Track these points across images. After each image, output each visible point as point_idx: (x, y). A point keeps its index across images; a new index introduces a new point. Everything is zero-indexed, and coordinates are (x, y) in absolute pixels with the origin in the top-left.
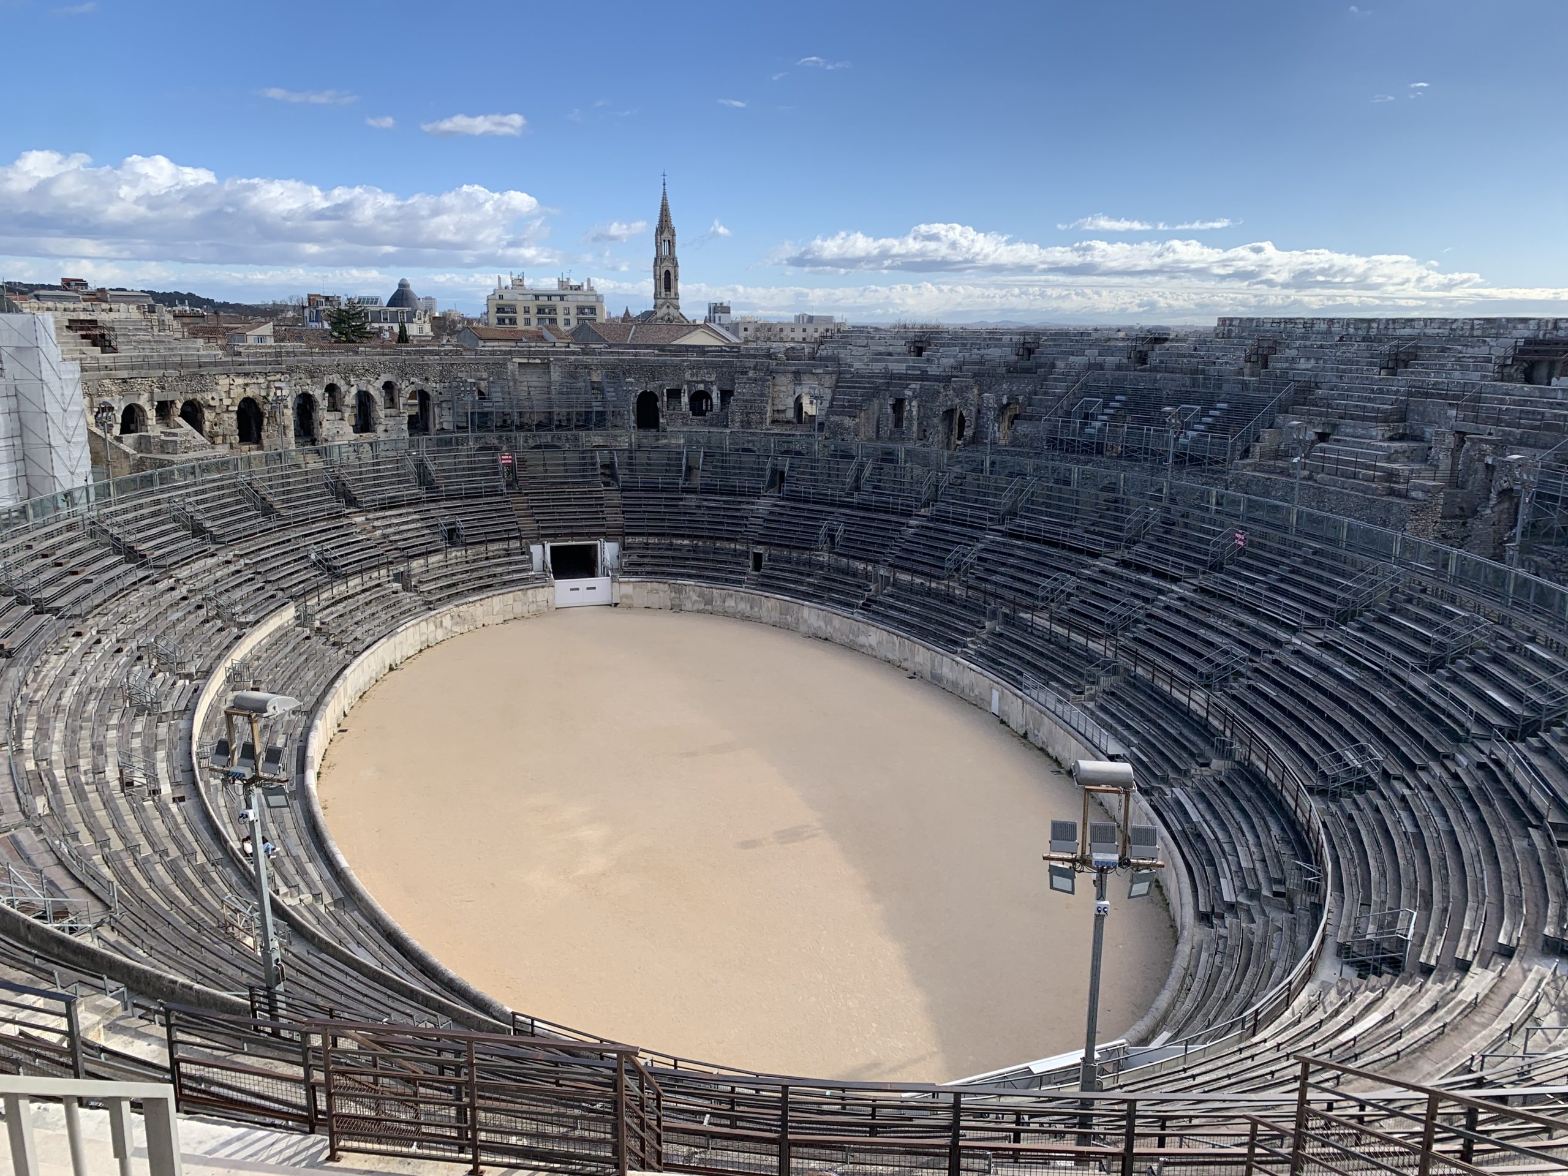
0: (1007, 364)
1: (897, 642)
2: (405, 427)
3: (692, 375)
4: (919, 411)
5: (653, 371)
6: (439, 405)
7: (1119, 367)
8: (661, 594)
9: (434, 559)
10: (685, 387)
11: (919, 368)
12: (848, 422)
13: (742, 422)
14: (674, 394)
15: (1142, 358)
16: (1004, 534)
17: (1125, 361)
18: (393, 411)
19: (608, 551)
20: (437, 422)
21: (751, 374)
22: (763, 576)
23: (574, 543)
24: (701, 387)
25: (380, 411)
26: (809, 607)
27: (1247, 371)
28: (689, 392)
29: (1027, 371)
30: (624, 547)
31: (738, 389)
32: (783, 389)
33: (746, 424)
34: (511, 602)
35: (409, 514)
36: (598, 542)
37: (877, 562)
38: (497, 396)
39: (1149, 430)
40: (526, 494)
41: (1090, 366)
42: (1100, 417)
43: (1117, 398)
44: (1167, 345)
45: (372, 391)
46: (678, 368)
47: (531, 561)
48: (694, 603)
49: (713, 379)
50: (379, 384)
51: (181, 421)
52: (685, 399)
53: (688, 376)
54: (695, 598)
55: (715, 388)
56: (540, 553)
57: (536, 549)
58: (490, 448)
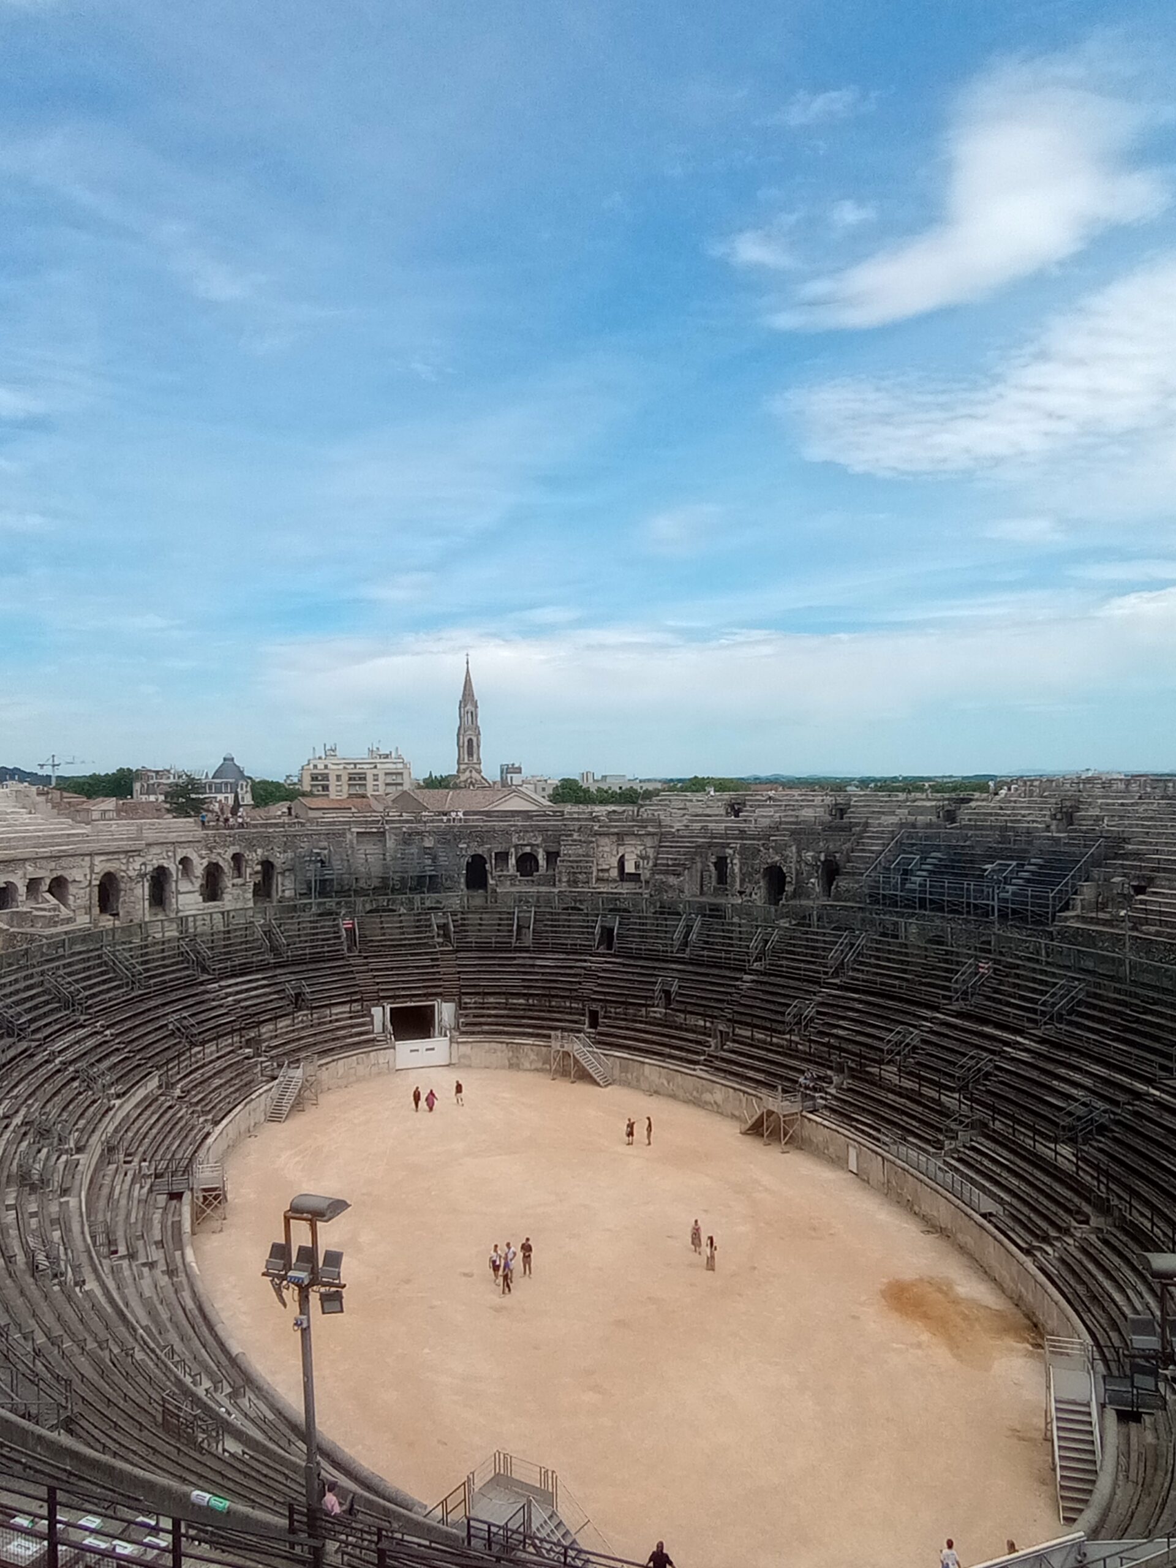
0: (822, 823)
1: (744, 1100)
2: (250, 896)
3: (519, 839)
4: (741, 869)
5: (481, 836)
6: (282, 873)
7: (930, 825)
8: (499, 1054)
9: (282, 1023)
10: (513, 850)
11: (738, 829)
12: (672, 880)
13: (568, 881)
14: (503, 857)
15: (951, 817)
16: (840, 988)
17: (934, 819)
18: (239, 881)
19: (445, 1012)
20: (280, 889)
21: (576, 836)
22: (600, 1034)
23: (413, 1004)
24: (528, 849)
25: (228, 881)
26: (650, 1064)
27: (1053, 827)
28: (516, 853)
29: (842, 829)
30: (461, 1006)
31: (563, 850)
32: (607, 849)
33: (572, 883)
34: (354, 1065)
35: (257, 980)
36: (436, 1003)
37: (716, 1017)
38: (336, 864)
39: (969, 884)
40: (366, 958)
41: (902, 825)
42: (919, 873)
43: (933, 854)
44: (973, 804)
45: (221, 863)
46: (506, 833)
47: (372, 1023)
48: (531, 1063)
49: (538, 842)
50: (228, 856)
51: (48, 896)
52: (512, 861)
53: (515, 840)
54: (533, 1057)
55: (541, 850)
56: (380, 1015)
57: (377, 1011)
58: (331, 914)
